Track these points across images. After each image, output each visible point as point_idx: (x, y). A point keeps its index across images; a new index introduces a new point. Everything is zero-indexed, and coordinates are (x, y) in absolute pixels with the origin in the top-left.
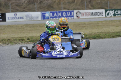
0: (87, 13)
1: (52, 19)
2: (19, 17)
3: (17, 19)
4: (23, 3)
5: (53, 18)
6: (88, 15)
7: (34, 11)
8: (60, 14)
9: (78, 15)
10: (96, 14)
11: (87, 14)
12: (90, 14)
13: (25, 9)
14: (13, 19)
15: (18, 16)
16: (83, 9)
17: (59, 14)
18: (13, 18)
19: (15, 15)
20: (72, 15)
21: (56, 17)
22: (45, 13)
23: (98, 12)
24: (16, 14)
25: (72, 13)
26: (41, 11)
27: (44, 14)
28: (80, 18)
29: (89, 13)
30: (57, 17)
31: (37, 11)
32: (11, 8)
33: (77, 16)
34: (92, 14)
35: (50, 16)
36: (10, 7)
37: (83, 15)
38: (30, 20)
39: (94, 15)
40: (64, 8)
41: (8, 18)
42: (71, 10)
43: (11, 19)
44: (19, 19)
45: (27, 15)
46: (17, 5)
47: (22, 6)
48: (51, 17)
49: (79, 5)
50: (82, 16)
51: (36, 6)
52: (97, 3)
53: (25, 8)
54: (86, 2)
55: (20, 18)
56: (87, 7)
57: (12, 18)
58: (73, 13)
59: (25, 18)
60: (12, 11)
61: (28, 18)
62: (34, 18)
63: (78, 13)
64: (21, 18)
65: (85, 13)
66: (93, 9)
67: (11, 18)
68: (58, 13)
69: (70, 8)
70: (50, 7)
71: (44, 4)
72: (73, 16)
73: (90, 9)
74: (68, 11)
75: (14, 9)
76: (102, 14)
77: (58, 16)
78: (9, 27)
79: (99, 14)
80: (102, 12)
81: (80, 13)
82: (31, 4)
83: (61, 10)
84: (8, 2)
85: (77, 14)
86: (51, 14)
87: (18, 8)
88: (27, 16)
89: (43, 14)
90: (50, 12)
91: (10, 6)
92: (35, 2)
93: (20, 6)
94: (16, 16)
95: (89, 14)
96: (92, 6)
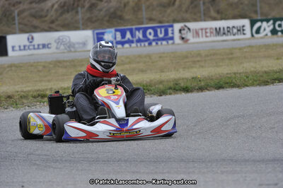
0: (206, 29)
1: (119, 46)
2: (38, 45)
3: (34, 49)
4: (48, 10)
5: (123, 43)
6: (208, 34)
7: (77, 28)
8: (139, 35)
9: (183, 36)
10: (228, 31)
11: (206, 33)
12: (214, 32)
13: (53, 26)
14: (24, 49)
15: (36, 42)
16: (195, 20)
17: (137, 33)
18: (25, 46)
19: (30, 40)
20: (170, 35)
21: (130, 42)
22: (103, 34)
23: (234, 27)
24: (33, 38)
25: (170, 29)
26: (94, 29)
27: (100, 36)
28: (189, 42)
29: (211, 29)
30: (132, 42)
31: (83, 29)
32: (20, 23)
33: (183, 38)
34: (218, 32)
35: (115, 38)
36: (17, 22)
37: (197, 33)
38: (66, 51)
39: (224, 34)
40: (151, 20)
41: (13, 47)
42: (168, 22)
43: (20, 50)
44: (38, 48)
45: (59, 39)
46: (34, 16)
47: (46, 16)
48: (118, 43)
49: (186, 11)
50: (193, 37)
51: (80, 16)
52: (231, 5)
53: (52, 22)
54: (204, 3)
55: (41, 47)
56: (204, 14)
57: (22, 48)
58: (173, 30)
59: (54, 45)
60: (22, 31)
61: (62, 47)
62: (77, 46)
63: (184, 30)
64: (44, 46)
65: (202, 29)
66: (221, 19)
67: (20, 47)
68: (134, 30)
69: (165, 19)
70: (114, 19)
71: (101, 10)
72: (172, 38)
73: (215, 19)
74: (159, 27)
75: (26, 25)
76: (243, 30)
77: (135, 39)
78: (13, 68)
79: (235, 31)
80: (243, 26)
81: (189, 29)
82: (68, 12)
83: (142, 23)
84: (13, 8)
85: (183, 32)
86: (118, 35)
87: (36, 22)
88: (59, 41)
89: (98, 34)
90: (116, 30)
91: (17, 18)
92: (78, 6)
93: (41, 17)
94: (31, 42)
95: (211, 33)
96: (218, 12)
